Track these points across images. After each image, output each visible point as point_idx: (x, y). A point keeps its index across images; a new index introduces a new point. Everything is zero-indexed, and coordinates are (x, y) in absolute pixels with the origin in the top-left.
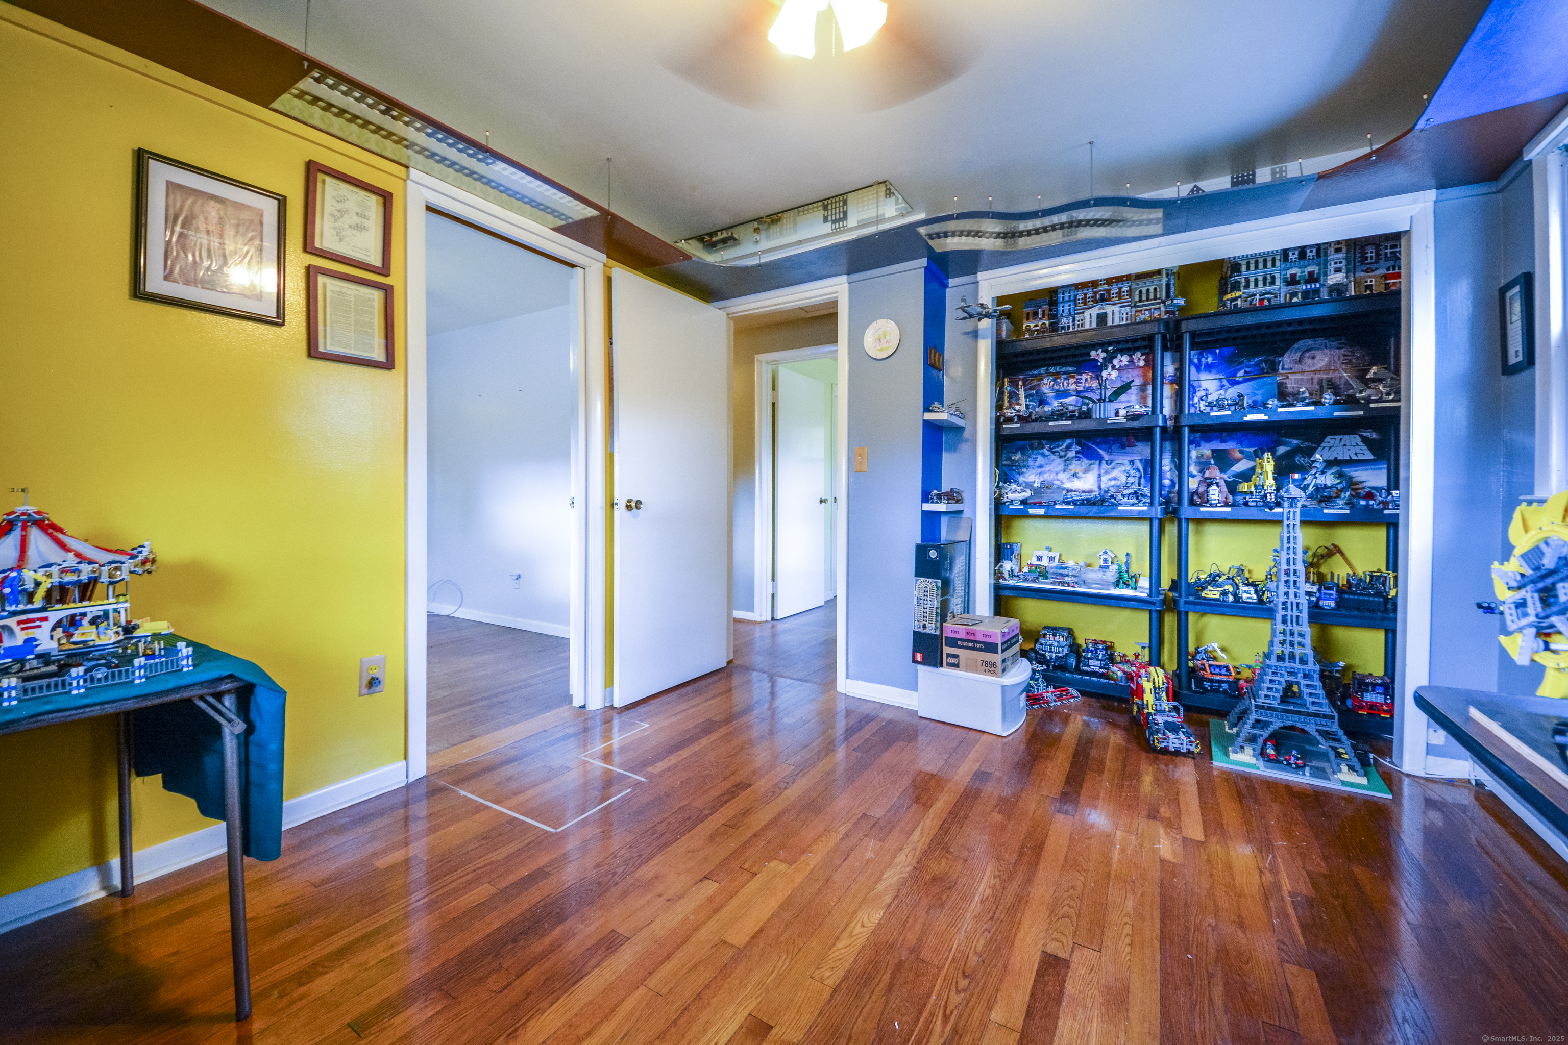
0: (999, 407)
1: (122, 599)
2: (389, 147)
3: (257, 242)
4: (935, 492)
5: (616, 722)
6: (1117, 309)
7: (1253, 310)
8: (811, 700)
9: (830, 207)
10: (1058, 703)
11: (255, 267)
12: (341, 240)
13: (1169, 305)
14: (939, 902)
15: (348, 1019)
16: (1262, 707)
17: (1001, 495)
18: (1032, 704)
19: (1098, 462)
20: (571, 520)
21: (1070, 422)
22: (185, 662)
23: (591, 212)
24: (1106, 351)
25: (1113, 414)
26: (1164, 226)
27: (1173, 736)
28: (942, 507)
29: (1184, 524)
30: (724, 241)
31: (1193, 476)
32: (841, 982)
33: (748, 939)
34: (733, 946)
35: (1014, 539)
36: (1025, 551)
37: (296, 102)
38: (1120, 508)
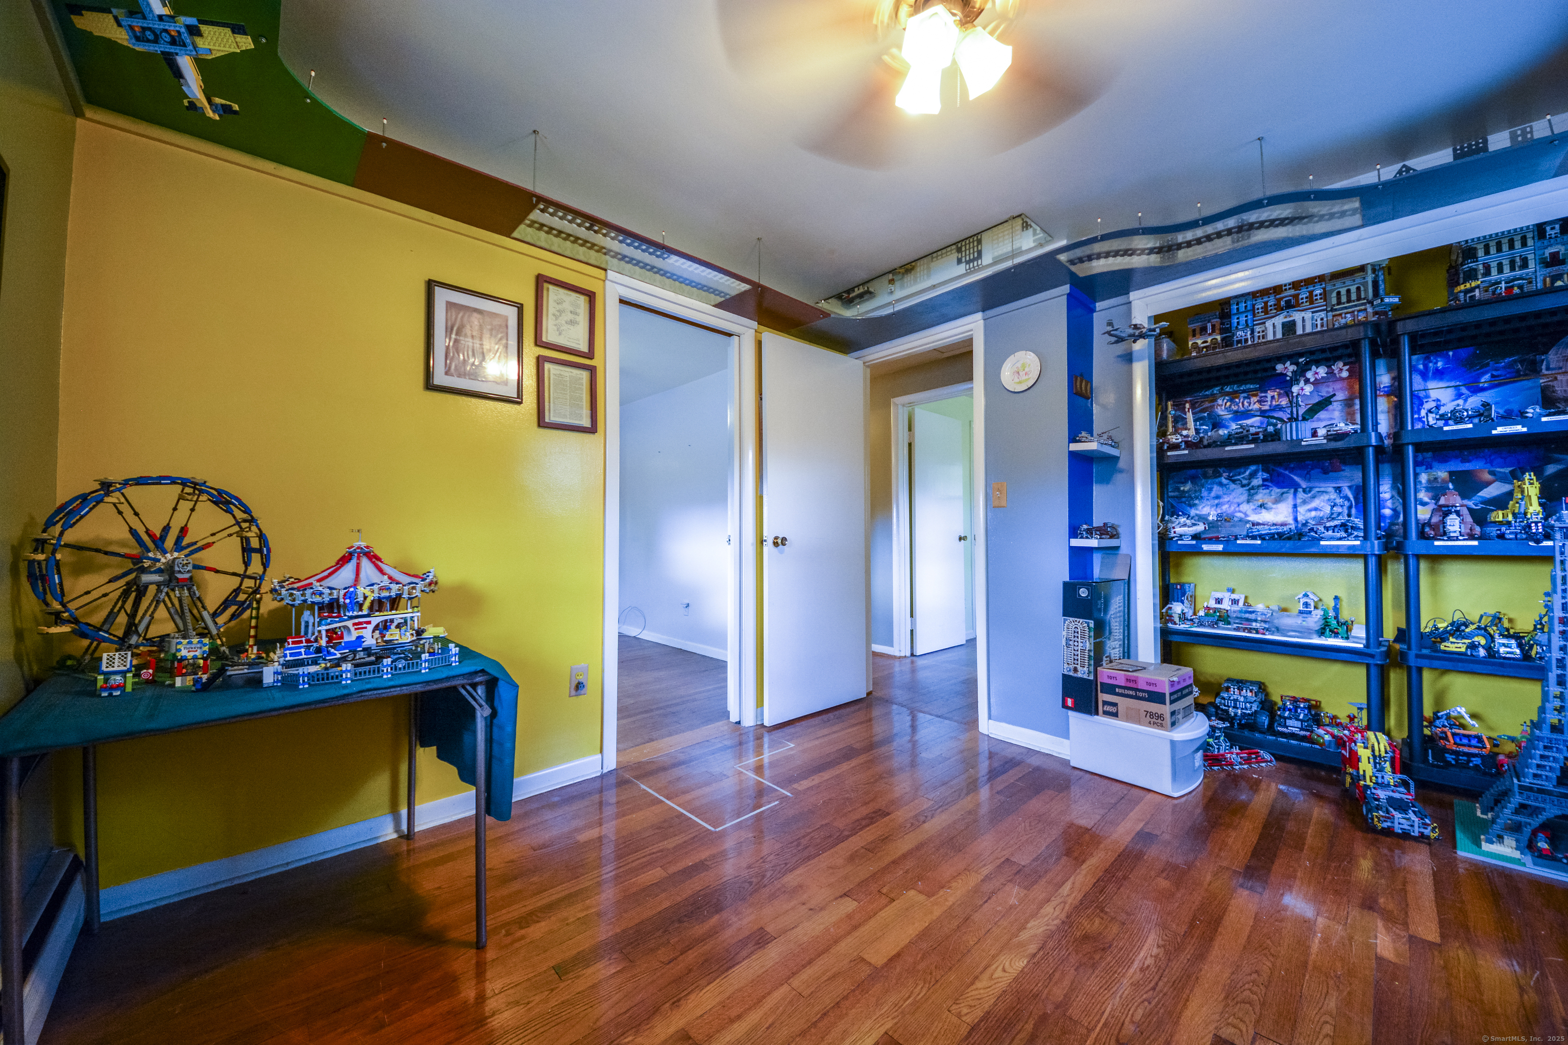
0: (1162, 433)
1: (416, 609)
2: (593, 256)
3: (504, 341)
4: (1085, 527)
5: (766, 739)
6: (1308, 315)
7: (1498, 300)
8: (951, 738)
9: (963, 249)
10: (1245, 766)
11: (503, 360)
12: (560, 334)
13: (1378, 305)
14: (1092, 962)
15: (552, 963)
16: (1530, 789)
17: (1167, 530)
18: (1211, 765)
19: (1292, 490)
20: (728, 554)
21: (1253, 446)
22: (453, 659)
23: (745, 287)
24: (1297, 364)
25: (1309, 434)
26: (1363, 216)
27: (1400, 816)
28: (1093, 543)
29: (1412, 561)
30: (861, 296)
31: (1424, 504)
32: (981, 1021)
33: (885, 960)
34: (870, 964)
35: (1185, 579)
36: (1200, 592)
37: (529, 230)
38: (1322, 543)
